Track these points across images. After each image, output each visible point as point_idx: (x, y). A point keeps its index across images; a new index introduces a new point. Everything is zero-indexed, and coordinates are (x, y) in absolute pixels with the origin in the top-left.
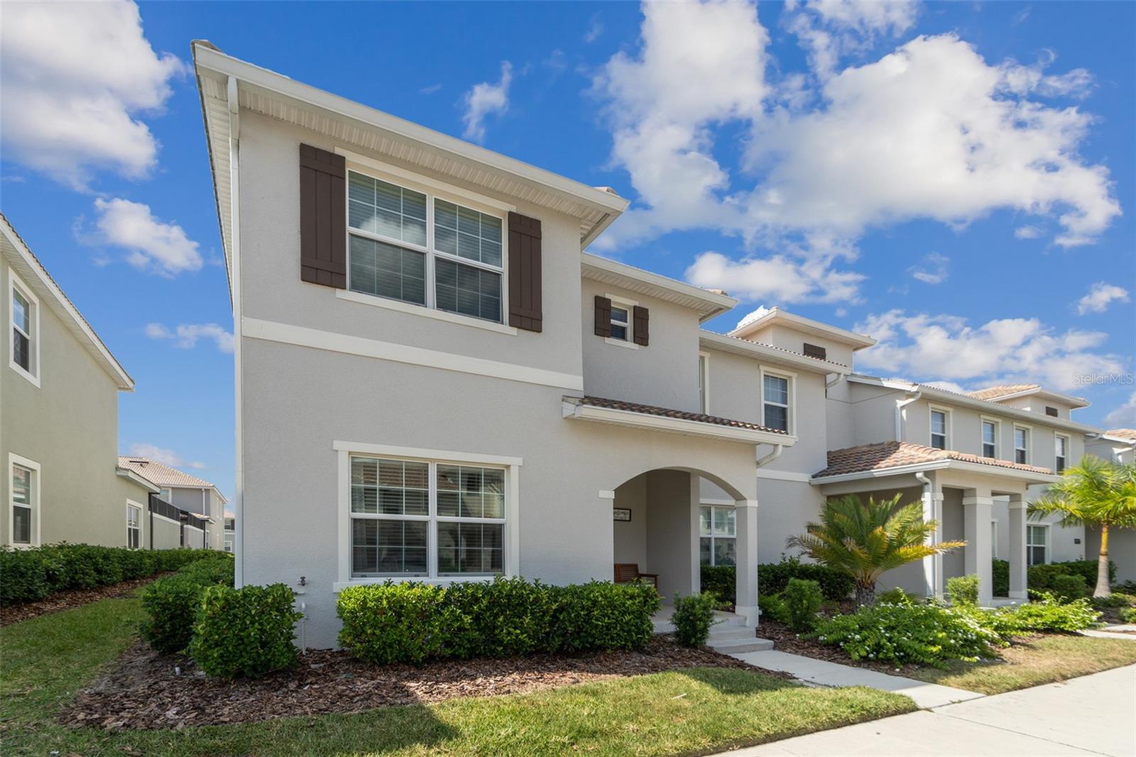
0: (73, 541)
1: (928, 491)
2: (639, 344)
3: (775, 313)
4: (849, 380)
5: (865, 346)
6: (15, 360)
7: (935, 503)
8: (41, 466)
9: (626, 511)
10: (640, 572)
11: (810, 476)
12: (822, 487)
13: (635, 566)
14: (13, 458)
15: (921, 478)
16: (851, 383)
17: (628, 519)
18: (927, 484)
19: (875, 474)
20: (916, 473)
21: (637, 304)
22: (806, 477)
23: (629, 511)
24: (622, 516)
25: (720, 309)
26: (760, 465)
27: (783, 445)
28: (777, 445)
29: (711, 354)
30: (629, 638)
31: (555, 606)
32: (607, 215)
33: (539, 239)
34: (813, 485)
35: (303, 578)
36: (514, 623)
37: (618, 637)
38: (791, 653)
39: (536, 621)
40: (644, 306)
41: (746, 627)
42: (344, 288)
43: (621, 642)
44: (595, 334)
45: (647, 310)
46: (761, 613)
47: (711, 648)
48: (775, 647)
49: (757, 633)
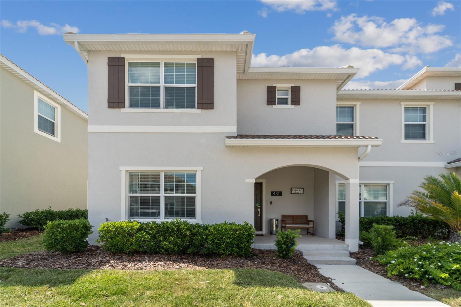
2: (295, 105)
9: (301, 189)
10: (310, 220)
11: (446, 163)
12: (455, 169)
13: (306, 217)
17: (302, 193)
21: (293, 85)
22: (442, 164)
23: (302, 189)
24: (298, 192)
25: (349, 76)
26: (360, 159)
27: (372, 146)
28: (367, 146)
29: (361, 102)
30: (233, 250)
31: (188, 233)
32: (247, 45)
33: (213, 67)
34: (447, 169)
35: (107, 219)
36: (170, 240)
37: (226, 249)
38: (363, 268)
39: (182, 239)
40: (297, 85)
41: (347, 250)
42: (124, 107)
43: (228, 252)
44: (267, 105)
45: (300, 87)
46: (362, 243)
47: (306, 260)
48: (357, 264)
49: (351, 254)
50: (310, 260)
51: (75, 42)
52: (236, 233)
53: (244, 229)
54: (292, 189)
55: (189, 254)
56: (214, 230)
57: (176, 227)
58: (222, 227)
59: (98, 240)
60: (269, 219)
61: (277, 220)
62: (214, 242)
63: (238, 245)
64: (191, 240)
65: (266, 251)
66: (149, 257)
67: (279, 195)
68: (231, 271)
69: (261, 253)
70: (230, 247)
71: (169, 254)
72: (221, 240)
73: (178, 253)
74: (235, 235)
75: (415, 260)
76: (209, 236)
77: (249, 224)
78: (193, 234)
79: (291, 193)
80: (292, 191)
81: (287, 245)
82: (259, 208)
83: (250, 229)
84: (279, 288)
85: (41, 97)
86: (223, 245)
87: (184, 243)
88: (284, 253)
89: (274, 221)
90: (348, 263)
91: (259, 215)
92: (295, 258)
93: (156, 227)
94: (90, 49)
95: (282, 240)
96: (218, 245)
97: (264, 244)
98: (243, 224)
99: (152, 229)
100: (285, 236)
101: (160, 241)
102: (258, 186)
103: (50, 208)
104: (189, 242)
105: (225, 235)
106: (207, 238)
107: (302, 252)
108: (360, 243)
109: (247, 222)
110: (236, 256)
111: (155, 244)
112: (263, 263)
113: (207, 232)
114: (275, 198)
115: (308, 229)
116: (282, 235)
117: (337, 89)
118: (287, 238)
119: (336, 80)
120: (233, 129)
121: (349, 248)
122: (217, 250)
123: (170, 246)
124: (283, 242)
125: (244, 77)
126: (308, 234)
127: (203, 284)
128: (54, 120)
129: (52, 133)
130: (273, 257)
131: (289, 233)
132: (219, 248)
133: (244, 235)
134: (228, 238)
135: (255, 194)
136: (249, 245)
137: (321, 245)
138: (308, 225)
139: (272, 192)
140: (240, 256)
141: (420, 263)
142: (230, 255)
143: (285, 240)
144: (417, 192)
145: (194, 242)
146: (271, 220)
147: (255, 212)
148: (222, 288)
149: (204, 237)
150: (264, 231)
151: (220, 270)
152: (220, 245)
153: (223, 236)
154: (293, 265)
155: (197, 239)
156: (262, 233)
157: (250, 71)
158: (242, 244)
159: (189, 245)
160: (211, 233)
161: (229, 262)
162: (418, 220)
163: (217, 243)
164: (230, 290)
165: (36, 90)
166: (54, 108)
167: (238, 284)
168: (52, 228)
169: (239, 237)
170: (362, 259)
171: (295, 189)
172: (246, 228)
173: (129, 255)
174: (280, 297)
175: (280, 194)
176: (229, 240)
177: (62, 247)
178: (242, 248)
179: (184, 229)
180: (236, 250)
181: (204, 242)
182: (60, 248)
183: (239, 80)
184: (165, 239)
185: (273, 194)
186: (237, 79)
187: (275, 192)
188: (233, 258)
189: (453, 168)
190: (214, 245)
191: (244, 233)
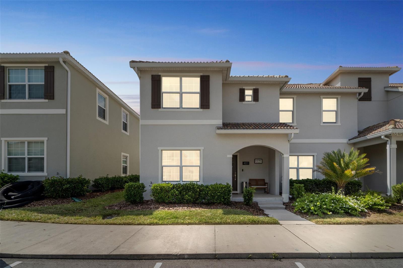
0: (134, 174)
1: (388, 144)
2: (255, 101)
3: (338, 69)
4: (385, 90)
5: (395, 72)
6: (123, 129)
7: (392, 149)
8: (129, 155)
10: (266, 182)
11: (348, 140)
12: (354, 144)
13: (264, 180)
14: (123, 154)
15: (383, 138)
16: (387, 92)
17: (261, 163)
18: (387, 141)
19: (368, 137)
20: (381, 136)
21: (254, 88)
22: (345, 141)
23: (261, 160)
24: (259, 162)
25: (286, 82)
26: (290, 141)
27: (294, 134)
28: (292, 134)
29: (297, 96)
30: (221, 200)
31: (198, 190)
32: (228, 68)
33: (209, 81)
34: (349, 144)
35: (151, 182)
36: (189, 194)
37: (218, 200)
38: (288, 210)
39: (195, 194)
40: (257, 88)
41: (282, 201)
42: (160, 108)
43: (219, 201)
44: (240, 101)
45: (258, 89)
46: (291, 196)
47: (259, 207)
48: (286, 209)
49: (284, 204)
50: (261, 207)
51: (136, 68)
52: (223, 190)
53: (226, 187)
54: (256, 160)
55: (199, 203)
56: (211, 187)
57: (192, 186)
58: (215, 186)
59: (151, 195)
60: (241, 182)
61: (246, 183)
62: (211, 195)
63: (224, 197)
64: (200, 194)
65: (239, 202)
66: (178, 205)
67: (248, 165)
68: (221, 210)
69: (235, 203)
70: (219, 198)
71: (188, 203)
72: (215, 194)
73: (192, 203)
74: (222, 191)
75: (306, 202)
76: (209, 191)
77: (229, 184)
78: (201, 191)
79: (255, 163)
80: (255, 161)
81: (248, 197)
82: (235, 174)
83: (229, 187)
84: (242, 215)
85: (102, 93)
86: (216, 197)
87: (196, 196)
88: (247, 201)
89: (245, 183)
90: (281, 208)
91: (235, 179)
92: (253, 206)
93: (181, 186)
94: (141, 70)
95: (246, 194)
96: (213, 197)
97: (237, 198)
98: (226, 184)
99: (179, 187)
100: (248, 191)
101: (184, 195)
102: (235, 157)
103: (107, 175)
104: (198, 196)
105: (217, 191)
106: (208, 193)
107: (258, 202)
108: (290, 197)
109: (228, 183)
110: (222, 204)
111: (181, 197)
112: (237, 208)
113: (208, 189)
114: (245, 167)
115: (265, 189)
116: (246, 191)
117: (280, 90)
118: (248, 192)
119: (279, 84)
120: (220, 122)
121: (284, 200)
122: (213, 200)
123: (189, 198)
124: (246, 195)
125: (226, 82)
126: (265, 193)
127: (209, 214)
128: (105, 108)
129: (104, 118)
130: (241, 205)
131: (249, 189)
132: (214, 199)
133: (227, 191)
134: (219, 192)
135: (233, 164)
136: (229, 197)
137: (268, 198)
138: (265, 186)
139: (243, 162)
140: (225, 204)
141: (308, 204)
142: (220, 203)
143: (247, 193)
144: (322, 162)
145: (201, 195)
146: (243, 183)
147: (232, 177)
148: (217, 216)
149: (206, 192)
150: (238, 191)
151: (215, 210)
152: (214, 197)
153: (216, 191)
154: (251, 209)
155: (203, 194)
156: (237, 193)
157: (229, 80)
158: (226, 196)
159: (199, 197)
160: (210, 190)
161: (219, 207)
162: (327, 181)
163: (213, 196)
164: (221, 216)
165: (98, 88)
166: (105, 98)
167: (224, 214)
168: (129, 187)
169: (224, 192)
170: (289, 206)
171: (257, 160)
172: (227, 186)
173: (167, 204)
174: (242, 218)
175: (248, 163)
176: (219, 194)
177: (133, 199)
178: (226, 199)
179: (196, 187)
180: (223, 200)
181: (206, 195)
182: (133, 200)
183: (223, 84)
184: (186, 194)
185: (244, 163)
186: (222, 83)
187: (245, 162)
188: (221, 205)
189: (352, 143)
190: (211, 197)
191: (226, 189)
